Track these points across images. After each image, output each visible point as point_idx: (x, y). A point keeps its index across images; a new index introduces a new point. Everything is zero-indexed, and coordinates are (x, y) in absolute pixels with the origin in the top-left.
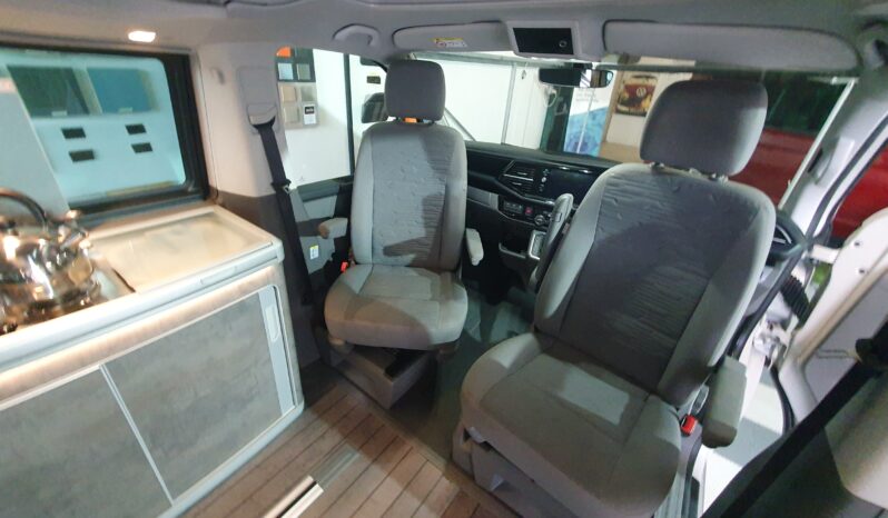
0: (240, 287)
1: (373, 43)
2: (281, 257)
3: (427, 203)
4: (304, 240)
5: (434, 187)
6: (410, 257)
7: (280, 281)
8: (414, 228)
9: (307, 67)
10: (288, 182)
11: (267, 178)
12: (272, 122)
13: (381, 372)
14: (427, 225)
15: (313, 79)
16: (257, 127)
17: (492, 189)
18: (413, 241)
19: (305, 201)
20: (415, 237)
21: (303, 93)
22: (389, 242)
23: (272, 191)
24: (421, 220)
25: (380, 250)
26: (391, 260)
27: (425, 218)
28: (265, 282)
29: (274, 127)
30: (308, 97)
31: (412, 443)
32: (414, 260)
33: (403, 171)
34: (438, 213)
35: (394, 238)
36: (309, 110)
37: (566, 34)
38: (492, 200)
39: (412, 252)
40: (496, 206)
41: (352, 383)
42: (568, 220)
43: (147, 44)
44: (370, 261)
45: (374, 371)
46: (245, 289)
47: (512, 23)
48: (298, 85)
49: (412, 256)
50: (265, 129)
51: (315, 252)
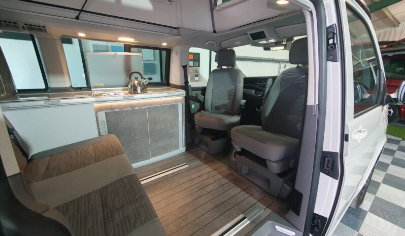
0: (175, 100)
1: (215, 46)
2: (185, 95)
3: (230, 92)
5: (232, 87)
8: (226, 101)
9: (197, 62)
10: (189, 82)
11: (183, 81)
12: (186, 66)
13: (209, 139)
14: (229, 99)
15: (199, 66)
16: (183, 66)
17: (252, 88)
19: (192, 90)
20: (226, 103)
21: (195, 71)
22: (216, 105)
23: (184, 85)
25: (213, 107)
26: (217, 111)
27: (229, 97)
28: (180, 101)
29: (187, 67)
30: (197, 71)
31: (218, 162)
32: (225, 111)
33: (222, 82)
34: (233, 96)
35: (219, 103)
36: (197, 76)
37: (263, 32)
38: (253, 92)
39: (224, 108)
40: (254, 94)
41: (201, 148)
42: (271, 87)
43: (164, 46)
44: (210, 111)
45: (208, 139)
46: (175, 101)
47: (249, 33)
48: (194, 68)
49: (224, 110)
50: (185, 67)
51: (193, 106)
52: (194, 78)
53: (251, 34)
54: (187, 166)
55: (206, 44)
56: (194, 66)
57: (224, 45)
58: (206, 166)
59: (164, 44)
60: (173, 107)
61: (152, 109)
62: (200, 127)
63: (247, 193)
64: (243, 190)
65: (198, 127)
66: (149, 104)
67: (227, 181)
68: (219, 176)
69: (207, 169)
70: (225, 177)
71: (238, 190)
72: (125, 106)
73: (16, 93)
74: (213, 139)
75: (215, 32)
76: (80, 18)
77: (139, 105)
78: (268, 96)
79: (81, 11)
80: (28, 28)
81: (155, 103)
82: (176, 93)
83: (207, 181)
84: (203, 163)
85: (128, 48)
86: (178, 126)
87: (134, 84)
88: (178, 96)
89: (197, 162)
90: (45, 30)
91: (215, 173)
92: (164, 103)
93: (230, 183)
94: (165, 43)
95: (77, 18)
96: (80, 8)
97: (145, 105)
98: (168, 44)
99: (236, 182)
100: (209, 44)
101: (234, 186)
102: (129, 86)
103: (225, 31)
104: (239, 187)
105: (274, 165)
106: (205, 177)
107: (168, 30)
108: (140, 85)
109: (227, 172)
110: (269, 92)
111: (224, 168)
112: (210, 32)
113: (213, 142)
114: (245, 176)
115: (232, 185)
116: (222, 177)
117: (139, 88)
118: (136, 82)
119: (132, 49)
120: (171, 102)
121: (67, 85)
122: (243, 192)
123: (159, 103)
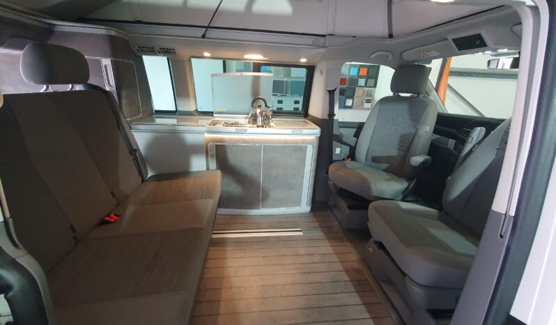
0: (302, 140)
1: (390, 59)
2: (319, 135)
3: (403, 137)
4: (335, 143)
5: (409, 130)
6: (385, 165)
7: (316, 145)
8: (393, 151)
9: (373, 80)
10: (335, 115)
11: (327, 112)
12: (335, 90)
13: (345, 205)
14: (399, 150)
15: (375, 86)
16: (328, 91)
17: (453, 137)
18: (389, 157)
19: (340, 127)
20: (391, 155)
21: (367, 93)
22: (375, 155)
23: (327, 118)
24: (397, 146)
25: (370, 157)
26: (375, 164)
27: (400, 146)
28: (310, 142)
30: (370, 95)
33: (393, 119)
34: (407, 146)
35: (380, 152)
36: (368, 101)
37: (479, 37)
38: (450, 143)
39: (387, 163)
40: (452, 147)
42: (479, 143)
43: (304, 63)
44: (364, 162)
45: (343, 204)
46: (303, 142)
47: (451, 37)
48: (366, 89)
49: (387, 165)
50: (331, 93)
51: (338, 151)
52: (362, 104)
53: (453, 40)
54: (301, 233)
55: (371, 57)
56: (366, 86)
57: (408, 56)
58: (327, 243)
59: (303, 60)
60: (299, 149)
61: (269, 148)
62: (334, 184)
63: (369, 312)
64: (364, 304)
65: (331, 183)
66: (266, 141)
67: (346, 278)
68: (339, 266)
69: (326, 248)
70: (347, 271)
71: (356, 299)
72: (237, 141)
73: (153, 114)
74: (350, 207)
75: (391, 36)
76: (206, 36)
77: (253, 141)
78: (469, 159)
79: (207, 27)
80: (162, 52)
81: (273, 141)
82: (305, 131)
83: (317, 265)
84: (325, 238)
85: (257, 67)
86: (303, 176)
87: (256, 113)
88: (309, 134)
89: (318, 234)
90: (175, 52)
91: (335, 258)
92: (286, 142)
93: (350, 283)
94: (304, 57)
95: (203, 36)
96: (207, 25)
97: (260, 142)
98: (308, 59)
99: (360, 285)
100: (377, 56)
101: (354, 290)
102: (250, 115)
103: (408, 34)
104: (360, 297)
105: (417, 290)
106: (317, 259)
107: (310, 40)
108: (262, 115)
109: (356, 265)
110: (471, 152)
111: (353, 257)
112: (383, 38)
113: (348, 211)
114: (381, 283)
115: (350, 287)
116: (341, 269)
117: (260, 118)
118: (258, 111)
119: (263, 68)
120: (296, 142)
121: (192, 109)
122: (363, 308)
123: (279, 142)
